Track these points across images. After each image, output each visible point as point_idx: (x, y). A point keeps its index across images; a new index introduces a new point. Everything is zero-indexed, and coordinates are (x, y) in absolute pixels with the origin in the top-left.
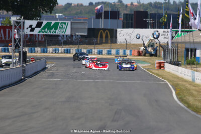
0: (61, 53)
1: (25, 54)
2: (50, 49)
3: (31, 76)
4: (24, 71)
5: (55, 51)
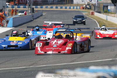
0: (49, 8)
1: (33, 9)
2: (44, 7)
3: (36, 19)
4: (33, 16)
5: (46, 8)
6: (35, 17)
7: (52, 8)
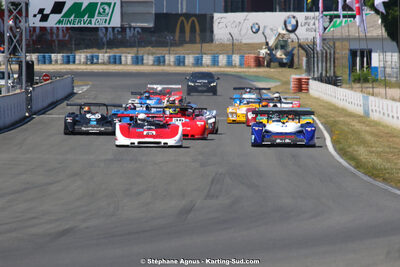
0: (104, 63)
1: (30, 66)
2: (81, 56)
3: (43, 111)
4: (29, 101)
5: (92, 60)
6: (38, 105)
7: (116, 61)
